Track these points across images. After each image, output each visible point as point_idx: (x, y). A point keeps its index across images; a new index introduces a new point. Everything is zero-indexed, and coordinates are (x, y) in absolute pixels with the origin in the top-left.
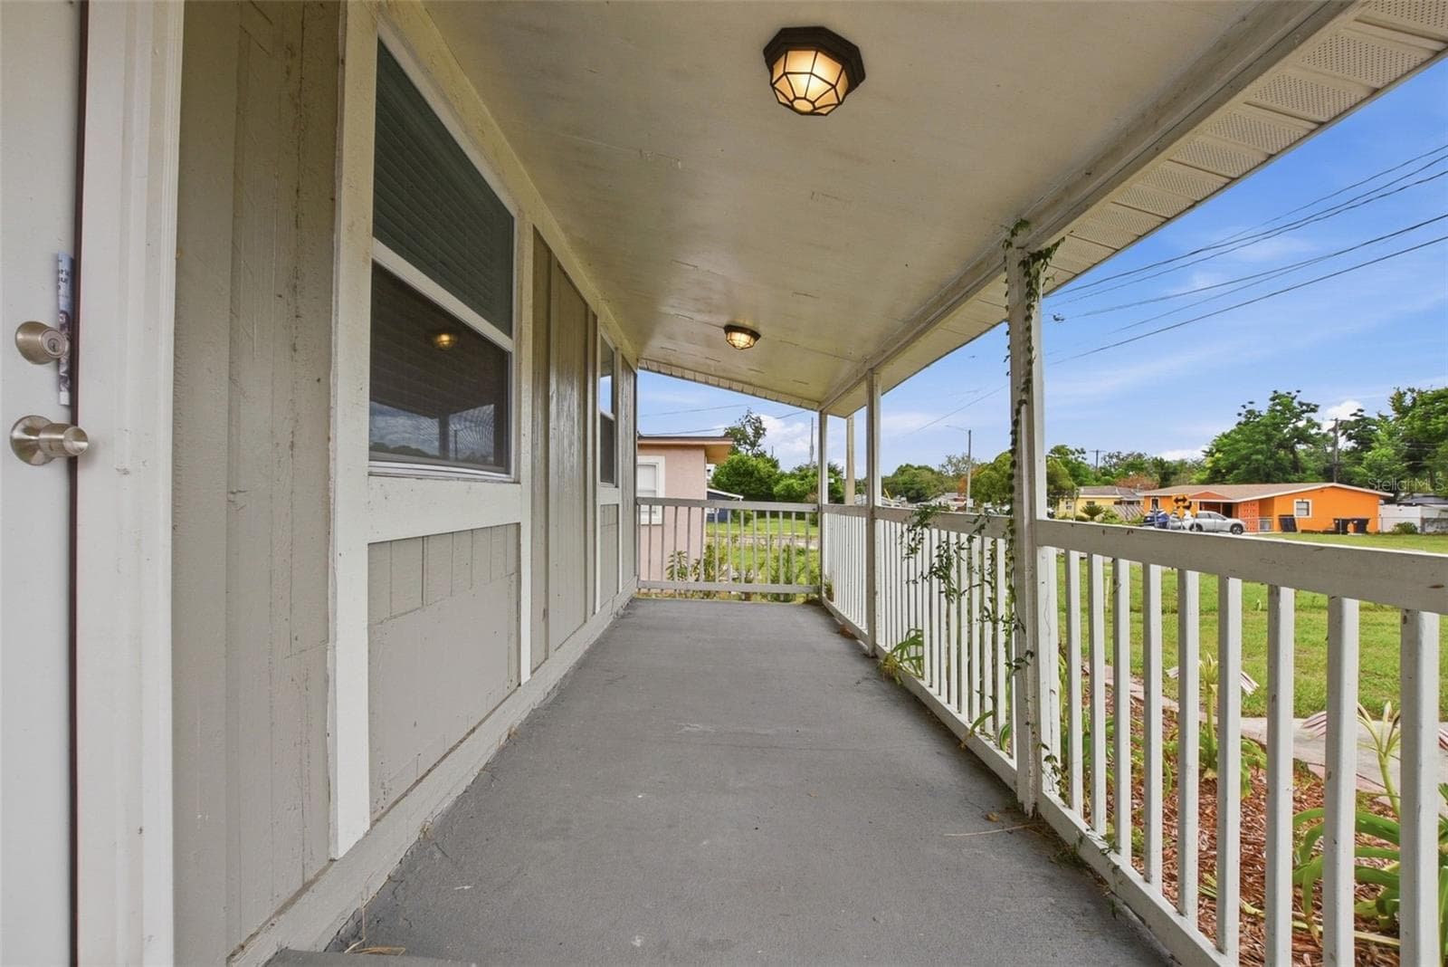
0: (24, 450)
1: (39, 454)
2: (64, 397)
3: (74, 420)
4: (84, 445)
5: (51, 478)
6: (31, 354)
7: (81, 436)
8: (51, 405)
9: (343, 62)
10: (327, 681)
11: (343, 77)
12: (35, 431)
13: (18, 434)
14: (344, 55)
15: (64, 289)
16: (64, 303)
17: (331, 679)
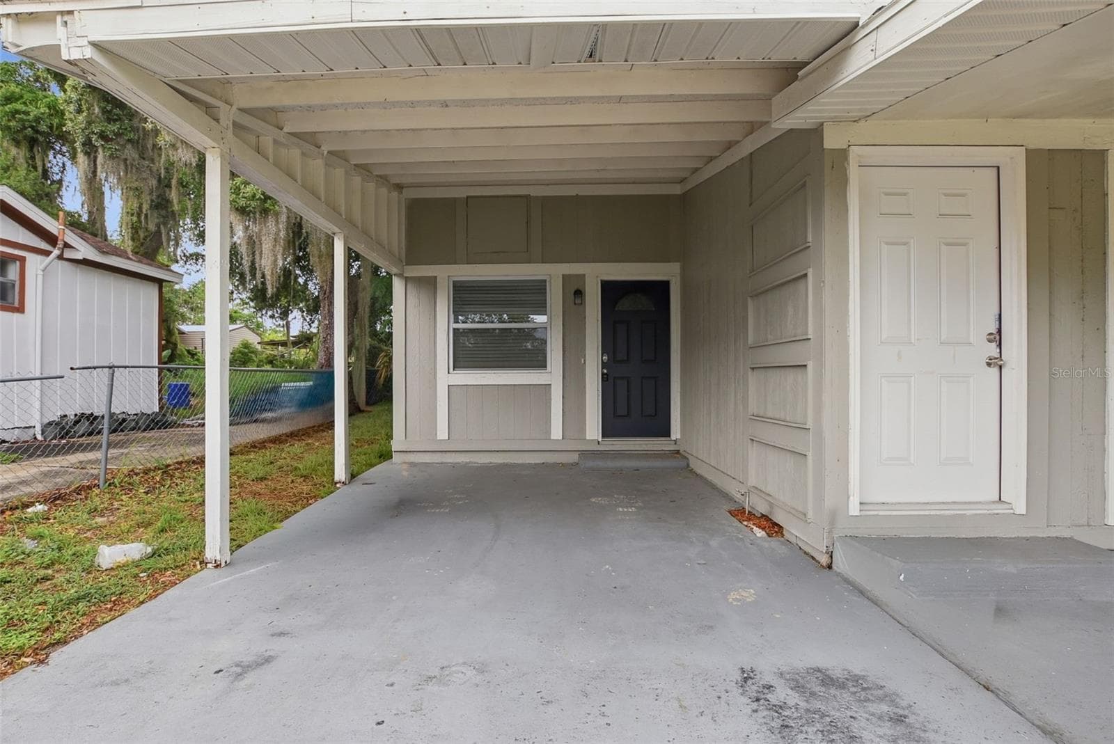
0: (989, 364)
1: (992, 366)
2: (998, 351)
3: (1001, 357)
4: (1002, 362)
5: (995, 370)
6: (990, 341)
7: (1002, 360)
8: (995, 353)
9: (1107, 194)
10: (1105, 451)
11: (1108, 201)
12: (991, 359)
13: (987, 361)
14: (1108, 191)
15: (997, 323)
16: (997, 326)
17: (1107, 450)
